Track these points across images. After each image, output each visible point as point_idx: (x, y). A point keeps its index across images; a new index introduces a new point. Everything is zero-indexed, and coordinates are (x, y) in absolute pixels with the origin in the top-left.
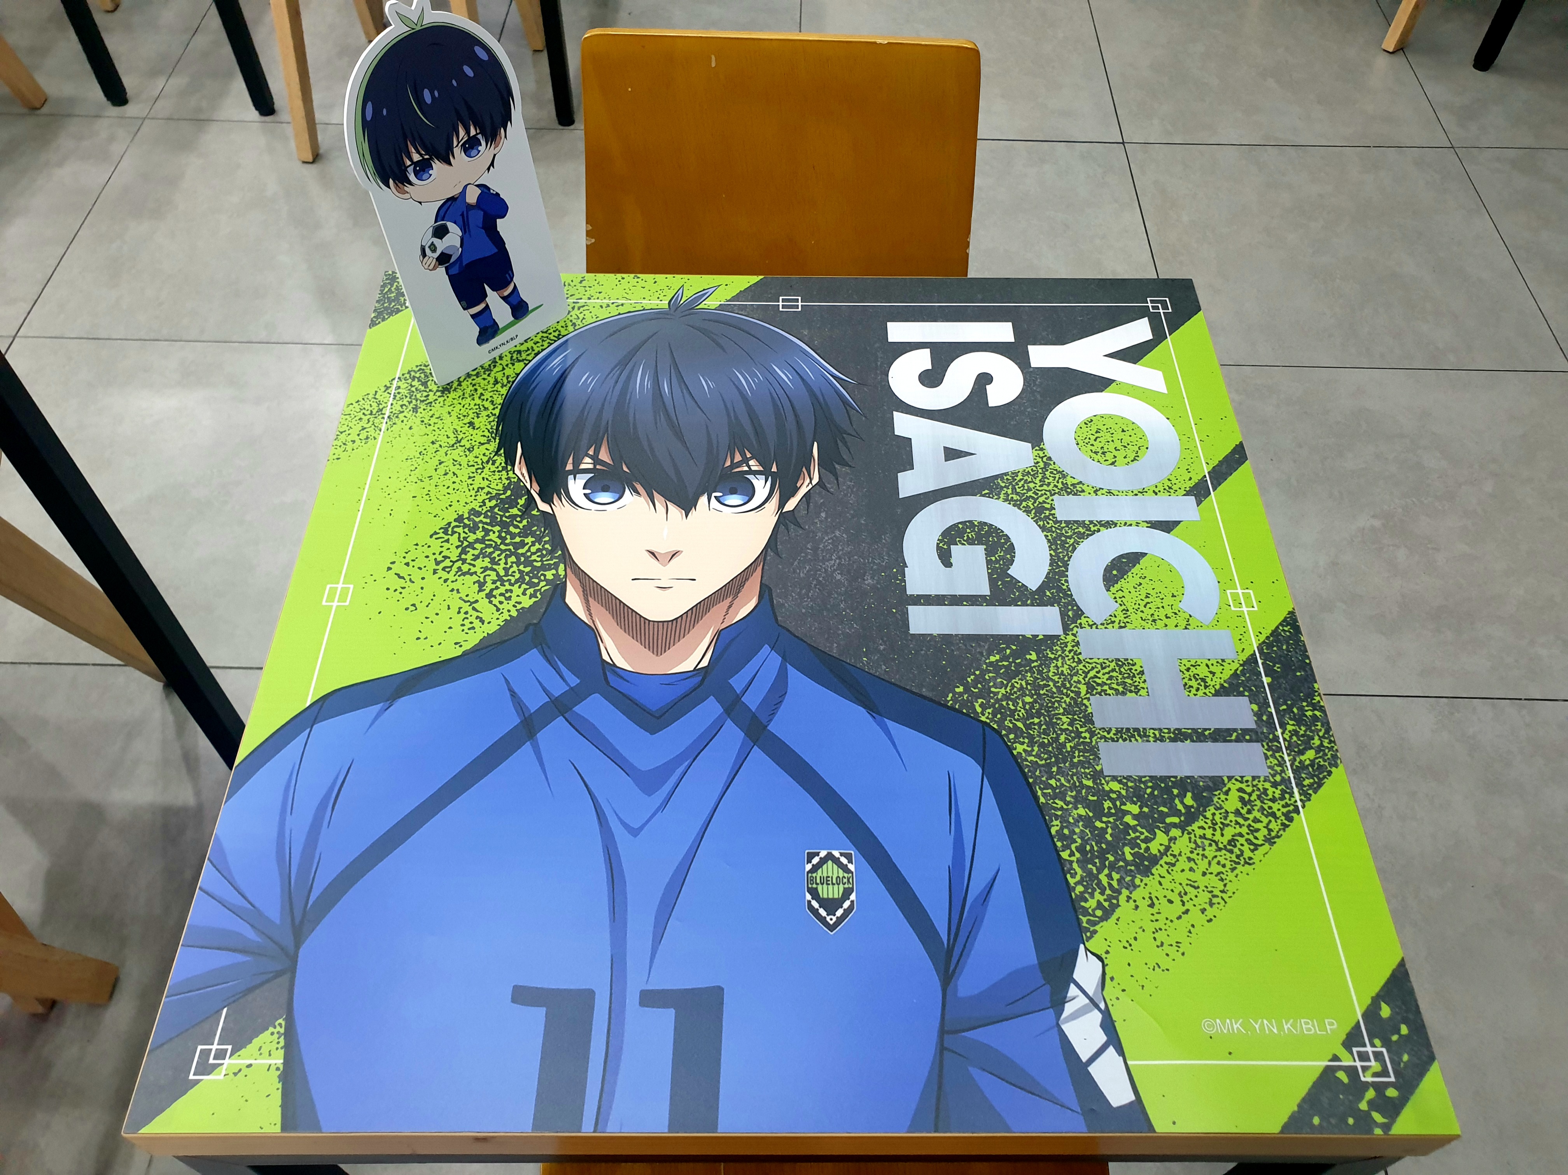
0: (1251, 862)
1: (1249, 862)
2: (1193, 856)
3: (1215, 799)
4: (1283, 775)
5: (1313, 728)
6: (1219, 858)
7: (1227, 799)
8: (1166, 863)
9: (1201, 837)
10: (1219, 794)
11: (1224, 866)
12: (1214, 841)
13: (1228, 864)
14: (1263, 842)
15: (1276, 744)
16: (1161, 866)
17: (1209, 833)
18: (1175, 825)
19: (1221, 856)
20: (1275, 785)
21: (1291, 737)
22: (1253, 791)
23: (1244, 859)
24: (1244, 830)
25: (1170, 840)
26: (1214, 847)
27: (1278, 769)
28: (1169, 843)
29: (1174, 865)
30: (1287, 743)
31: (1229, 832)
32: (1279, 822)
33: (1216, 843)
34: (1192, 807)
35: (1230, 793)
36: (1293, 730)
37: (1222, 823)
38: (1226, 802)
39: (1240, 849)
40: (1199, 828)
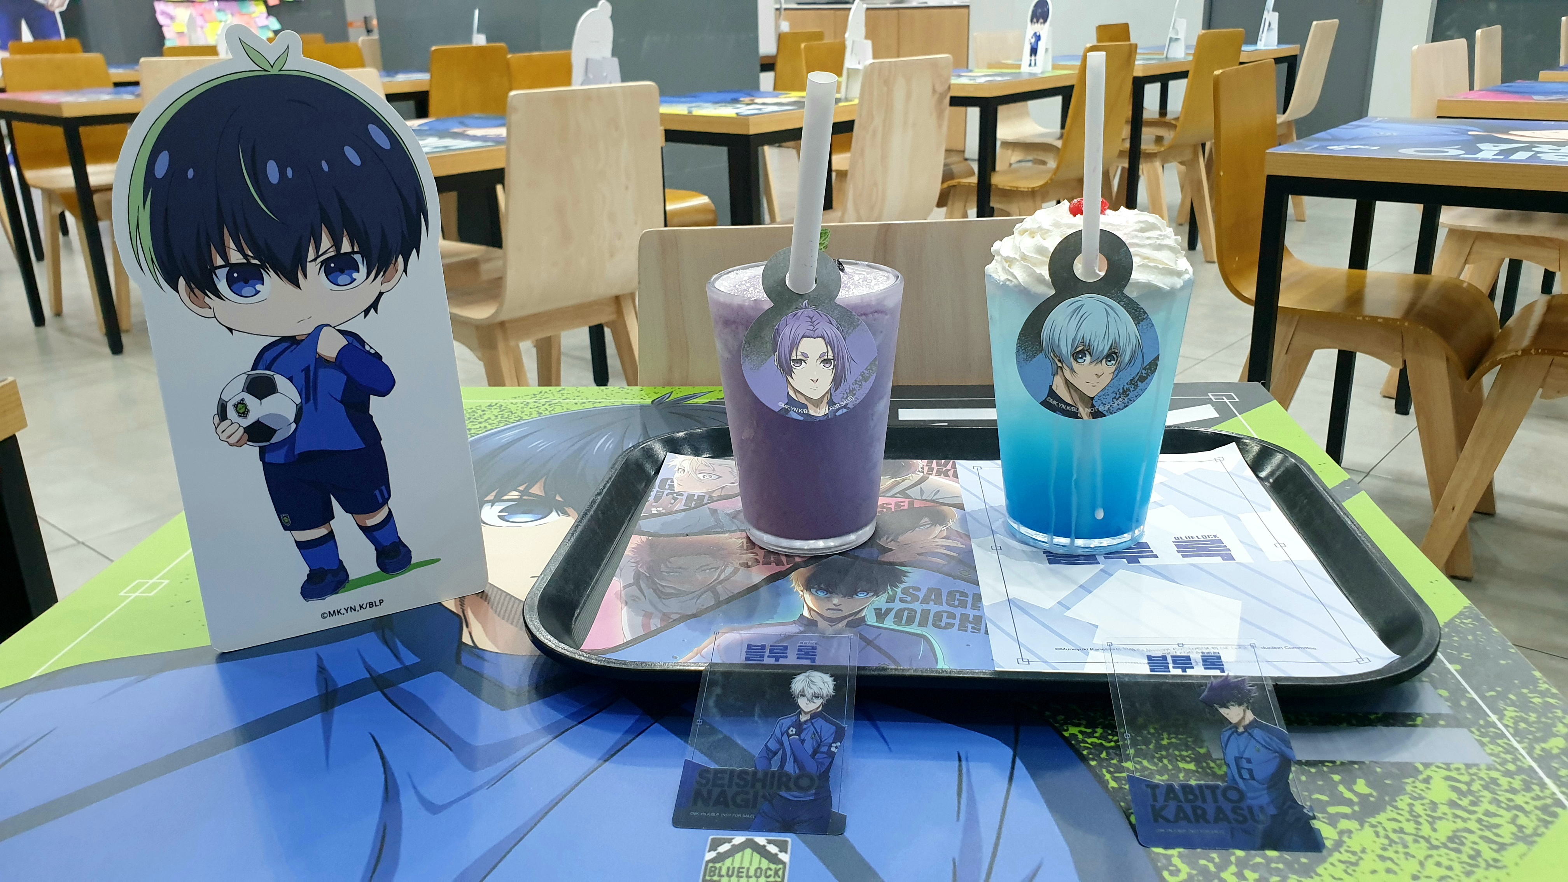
0: (1499, 864)
1: (1495, 864)
2: (1390, 854)
3: (1409, 788)
4: (1519, 763)
5: (1550, 715)
6: (1437, 859)
7: (1428, 788)
8: (1340, 861)
9: (1395, 831)
10: (1414, 782)
11: (1450, 868)
12: (1423, 837)
13: (1457, 867)
14: (1513, 841)
15: (1492, 730)
16: (1332, 864)
17: (1410, 827)
18: (1345, 816)
19: (1440, 856)
20: (1508, 774)
21: (1516, 723)
22: (1473, 780)
23: (1486, 861)
24: (1473, 825)
25: (1341, 833)
26: (1423, 844)
27: (1509, 757)
28: (1340, 837)
29: (1356, 864)
30: (1511, 730)
31: (1445, 829)
32: (1533, 817)
33: (1427, 840)
34: (1371, 795)
35: (1432, 781)
36: (1517, 716)
37: (1428, 815)
38: (1427, 791)
39: (1472, 849)
40: (1389, 820)
